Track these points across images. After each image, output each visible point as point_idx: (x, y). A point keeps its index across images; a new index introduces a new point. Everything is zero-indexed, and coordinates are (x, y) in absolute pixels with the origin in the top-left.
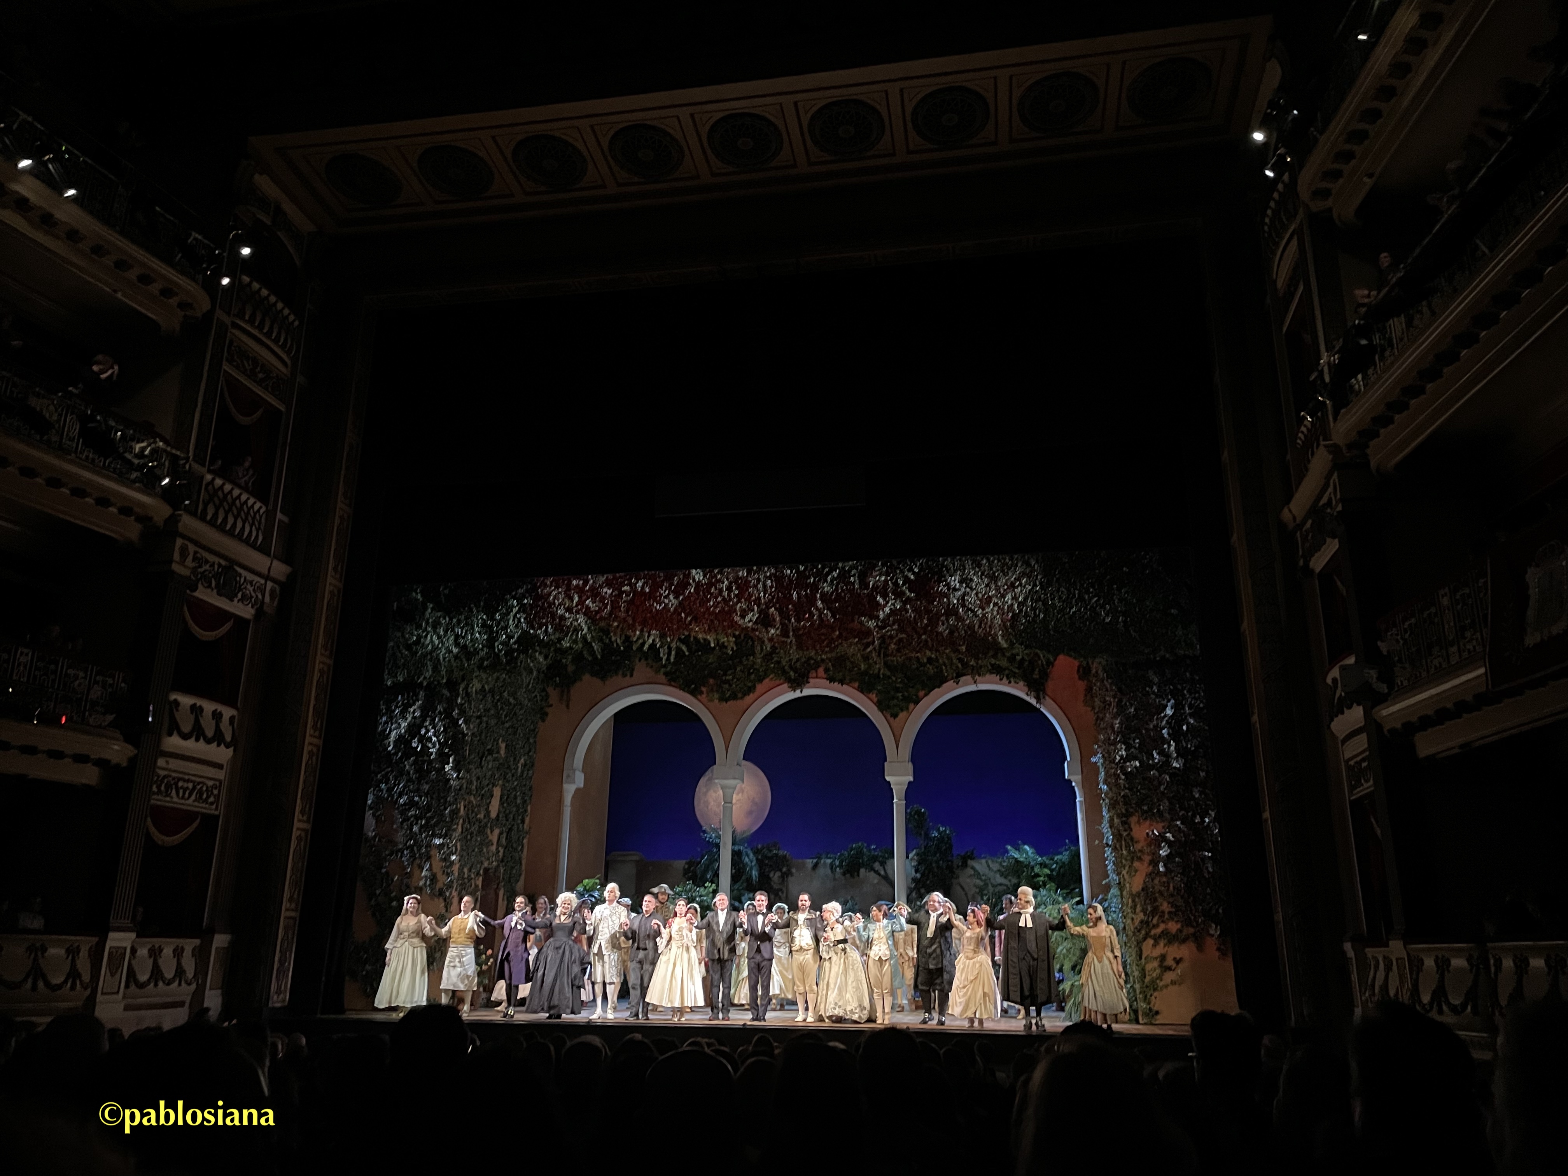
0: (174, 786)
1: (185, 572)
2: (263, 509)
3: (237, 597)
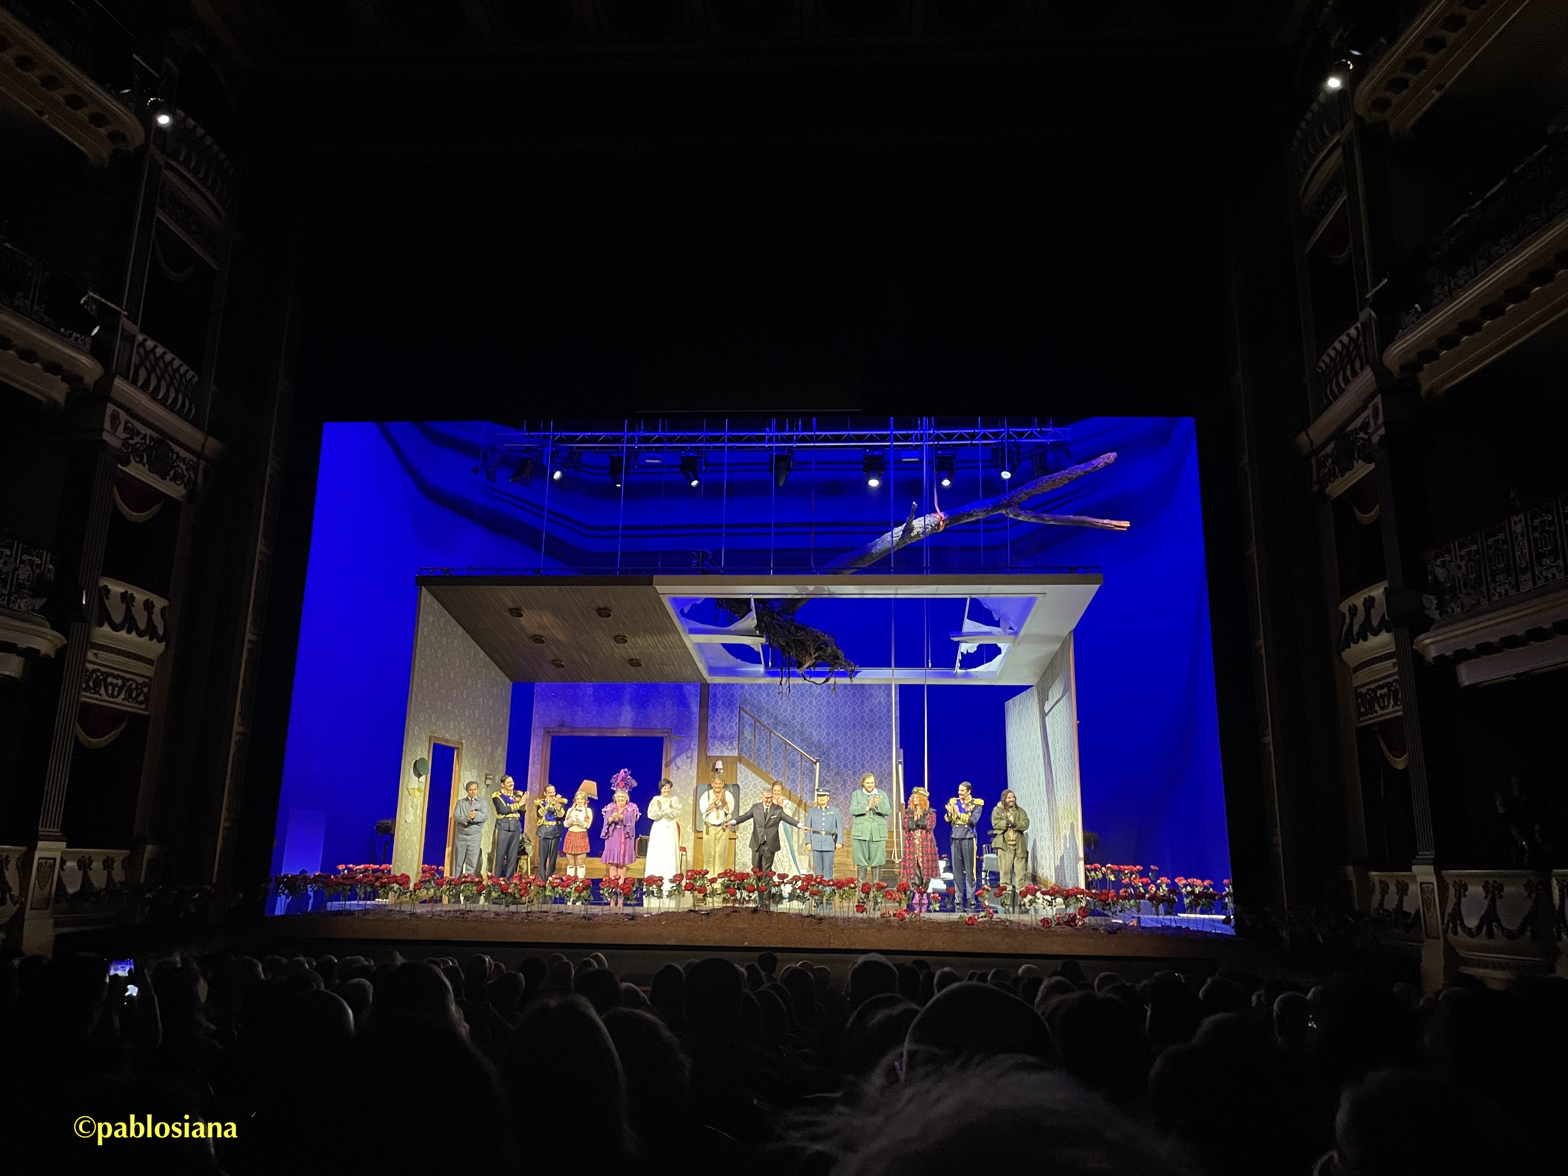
0: (102, 683)
1: (118, 444)
2: (196, 379)
3: (169, 475)
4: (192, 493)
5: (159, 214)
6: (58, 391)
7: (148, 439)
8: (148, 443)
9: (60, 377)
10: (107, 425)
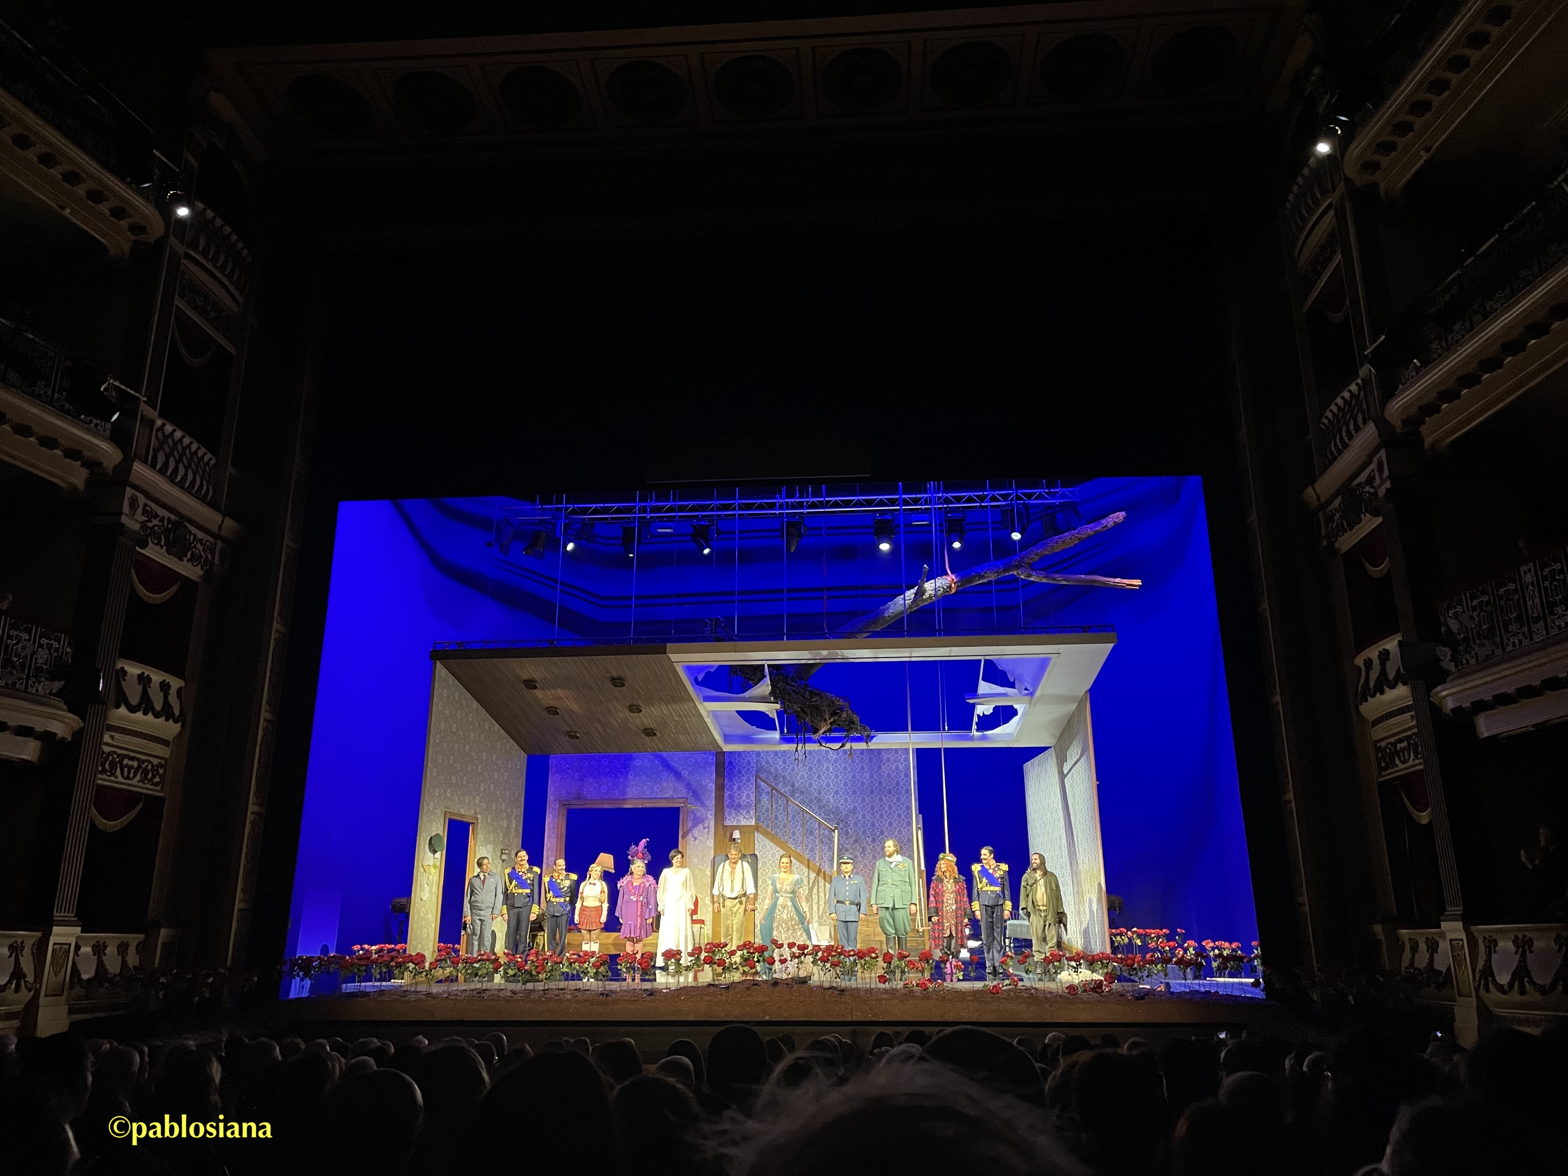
0: (119, 764)
1: (136, 527)
2: (213, 462)
3: (186, 556)
4: (208, 576)
5: (178, 302)
6: (78, 476)
7: (166, 522)
8: (166, 524)
9: (79, 462)
10: (126, 508)
